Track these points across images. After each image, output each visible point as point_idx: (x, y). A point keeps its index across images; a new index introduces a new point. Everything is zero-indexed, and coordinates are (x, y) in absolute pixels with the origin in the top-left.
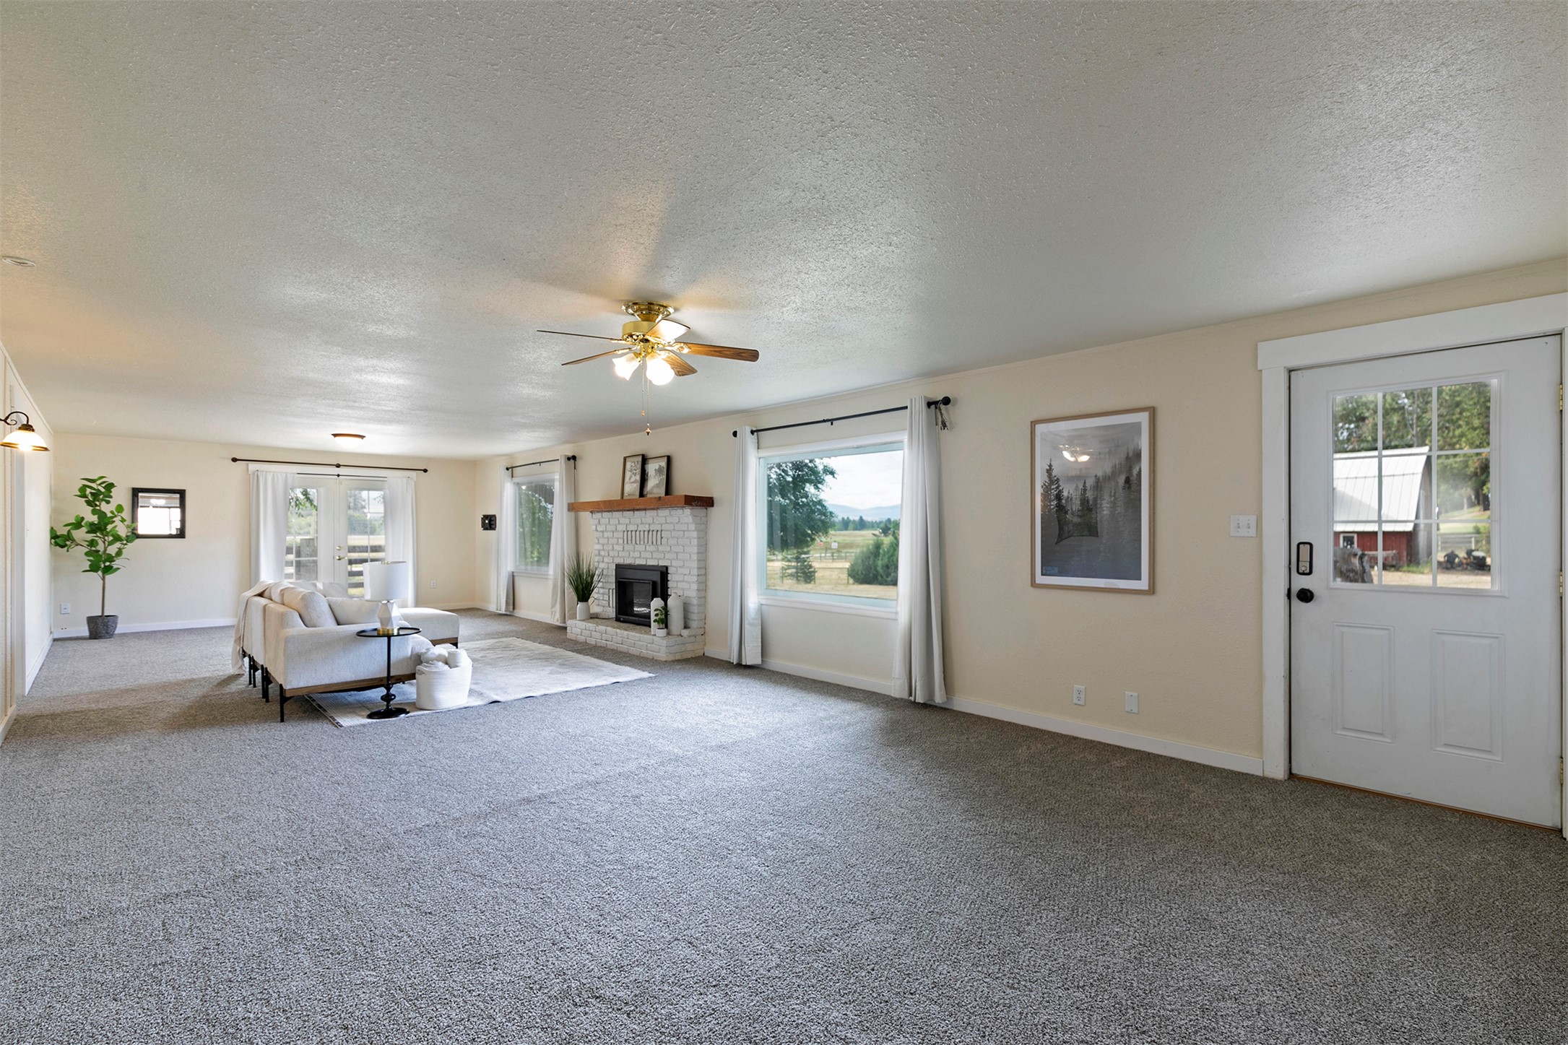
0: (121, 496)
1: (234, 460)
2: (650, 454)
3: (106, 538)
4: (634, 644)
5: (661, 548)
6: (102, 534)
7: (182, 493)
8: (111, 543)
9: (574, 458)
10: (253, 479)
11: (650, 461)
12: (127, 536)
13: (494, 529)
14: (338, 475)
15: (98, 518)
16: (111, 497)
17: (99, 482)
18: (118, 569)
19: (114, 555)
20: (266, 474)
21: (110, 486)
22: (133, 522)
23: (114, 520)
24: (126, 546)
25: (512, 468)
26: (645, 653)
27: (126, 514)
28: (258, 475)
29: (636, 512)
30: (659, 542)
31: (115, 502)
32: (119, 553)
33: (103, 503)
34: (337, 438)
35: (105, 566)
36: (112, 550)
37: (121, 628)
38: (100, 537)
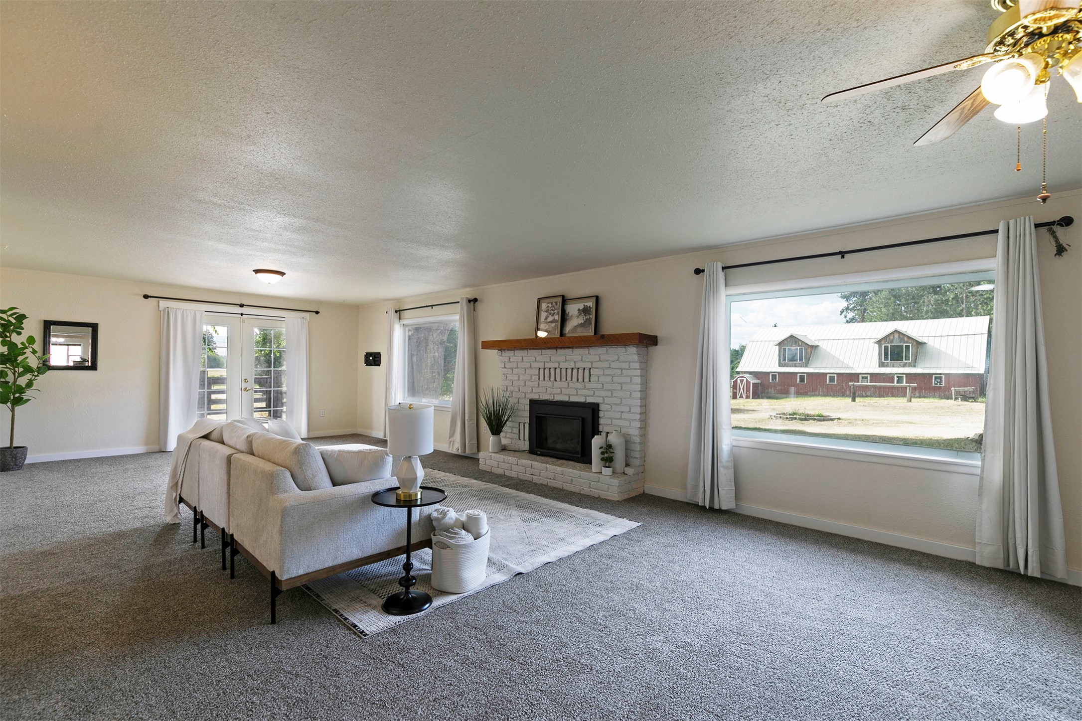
0: (32, 328)
1: (146, 297)
2: (570, 294)
3: (17, 369)
4: (572, 480)
5: (588, 385)
6: (13, 365)
7: (94, 327)
8: (21, 375)
9: (475, 300)
10: (164, 315)
11: (569, 302)
12: (38, 368)
13: (379, 365)
14: (242, 314)
15: (8, 349)
16: (23, 329)
17: (9, 313)
18: (28, 400)
19: (24, 386)
20: (176, 311)
21: (21, 318)
22: (44, 354)
23: (25, 351)
24: (36, 378)
25: (400, 311)
26: (586, 490)
27: (38, 346)
28: (168, 312)
29: (558, 350)
30: (587, 379)
31: (25, 334)
32: (30, 384)
33: (14, 335)
34: (259, 275)
35: (14, 397)
36: (23, 381)
37: (30, 459)
38: (10, 369)
